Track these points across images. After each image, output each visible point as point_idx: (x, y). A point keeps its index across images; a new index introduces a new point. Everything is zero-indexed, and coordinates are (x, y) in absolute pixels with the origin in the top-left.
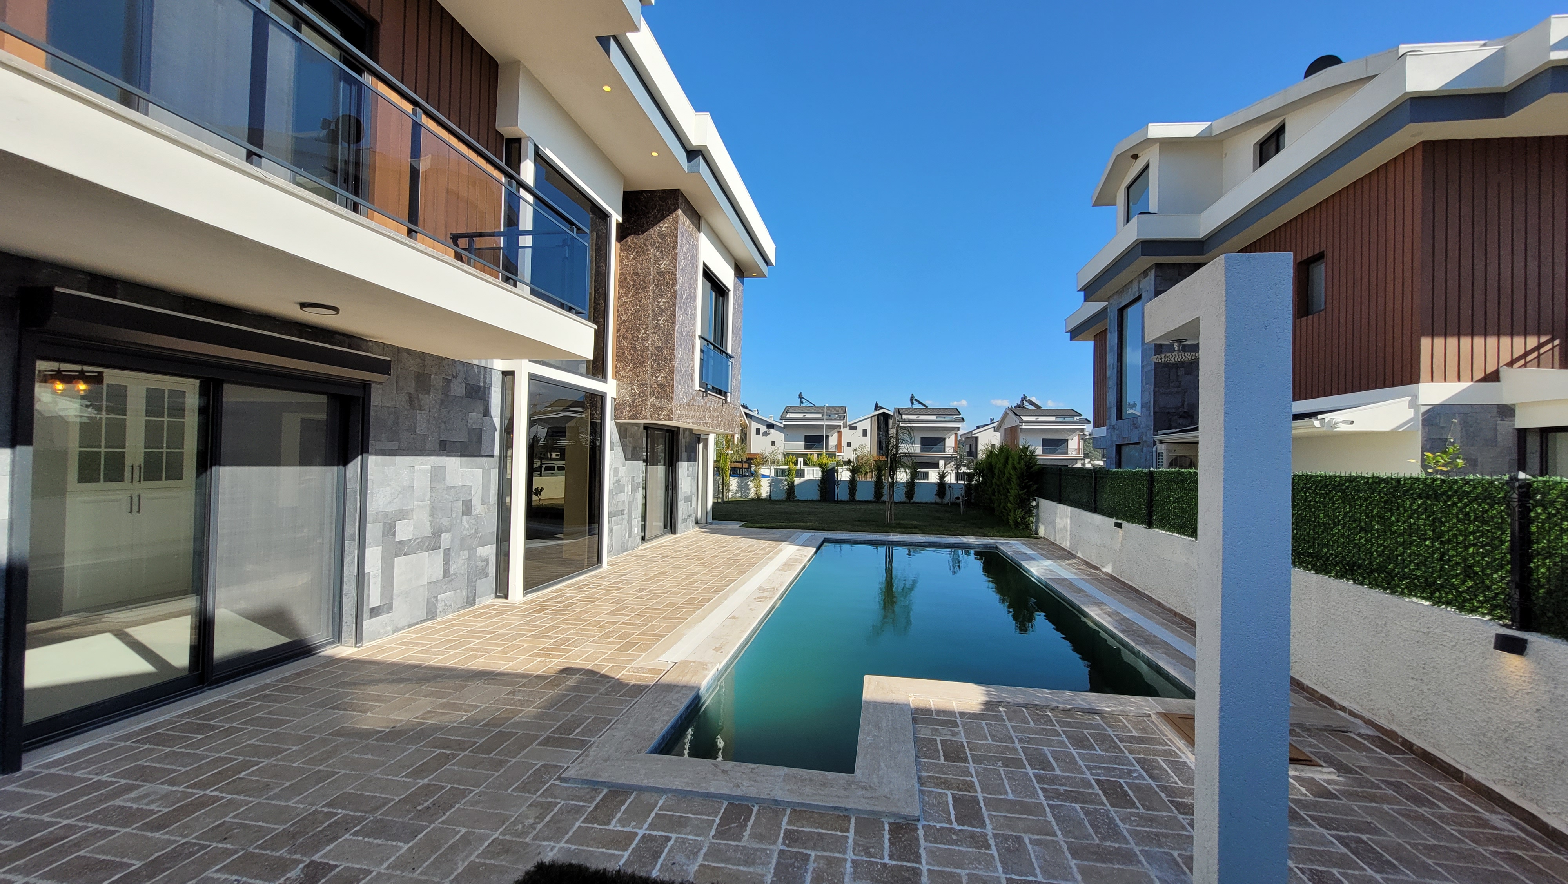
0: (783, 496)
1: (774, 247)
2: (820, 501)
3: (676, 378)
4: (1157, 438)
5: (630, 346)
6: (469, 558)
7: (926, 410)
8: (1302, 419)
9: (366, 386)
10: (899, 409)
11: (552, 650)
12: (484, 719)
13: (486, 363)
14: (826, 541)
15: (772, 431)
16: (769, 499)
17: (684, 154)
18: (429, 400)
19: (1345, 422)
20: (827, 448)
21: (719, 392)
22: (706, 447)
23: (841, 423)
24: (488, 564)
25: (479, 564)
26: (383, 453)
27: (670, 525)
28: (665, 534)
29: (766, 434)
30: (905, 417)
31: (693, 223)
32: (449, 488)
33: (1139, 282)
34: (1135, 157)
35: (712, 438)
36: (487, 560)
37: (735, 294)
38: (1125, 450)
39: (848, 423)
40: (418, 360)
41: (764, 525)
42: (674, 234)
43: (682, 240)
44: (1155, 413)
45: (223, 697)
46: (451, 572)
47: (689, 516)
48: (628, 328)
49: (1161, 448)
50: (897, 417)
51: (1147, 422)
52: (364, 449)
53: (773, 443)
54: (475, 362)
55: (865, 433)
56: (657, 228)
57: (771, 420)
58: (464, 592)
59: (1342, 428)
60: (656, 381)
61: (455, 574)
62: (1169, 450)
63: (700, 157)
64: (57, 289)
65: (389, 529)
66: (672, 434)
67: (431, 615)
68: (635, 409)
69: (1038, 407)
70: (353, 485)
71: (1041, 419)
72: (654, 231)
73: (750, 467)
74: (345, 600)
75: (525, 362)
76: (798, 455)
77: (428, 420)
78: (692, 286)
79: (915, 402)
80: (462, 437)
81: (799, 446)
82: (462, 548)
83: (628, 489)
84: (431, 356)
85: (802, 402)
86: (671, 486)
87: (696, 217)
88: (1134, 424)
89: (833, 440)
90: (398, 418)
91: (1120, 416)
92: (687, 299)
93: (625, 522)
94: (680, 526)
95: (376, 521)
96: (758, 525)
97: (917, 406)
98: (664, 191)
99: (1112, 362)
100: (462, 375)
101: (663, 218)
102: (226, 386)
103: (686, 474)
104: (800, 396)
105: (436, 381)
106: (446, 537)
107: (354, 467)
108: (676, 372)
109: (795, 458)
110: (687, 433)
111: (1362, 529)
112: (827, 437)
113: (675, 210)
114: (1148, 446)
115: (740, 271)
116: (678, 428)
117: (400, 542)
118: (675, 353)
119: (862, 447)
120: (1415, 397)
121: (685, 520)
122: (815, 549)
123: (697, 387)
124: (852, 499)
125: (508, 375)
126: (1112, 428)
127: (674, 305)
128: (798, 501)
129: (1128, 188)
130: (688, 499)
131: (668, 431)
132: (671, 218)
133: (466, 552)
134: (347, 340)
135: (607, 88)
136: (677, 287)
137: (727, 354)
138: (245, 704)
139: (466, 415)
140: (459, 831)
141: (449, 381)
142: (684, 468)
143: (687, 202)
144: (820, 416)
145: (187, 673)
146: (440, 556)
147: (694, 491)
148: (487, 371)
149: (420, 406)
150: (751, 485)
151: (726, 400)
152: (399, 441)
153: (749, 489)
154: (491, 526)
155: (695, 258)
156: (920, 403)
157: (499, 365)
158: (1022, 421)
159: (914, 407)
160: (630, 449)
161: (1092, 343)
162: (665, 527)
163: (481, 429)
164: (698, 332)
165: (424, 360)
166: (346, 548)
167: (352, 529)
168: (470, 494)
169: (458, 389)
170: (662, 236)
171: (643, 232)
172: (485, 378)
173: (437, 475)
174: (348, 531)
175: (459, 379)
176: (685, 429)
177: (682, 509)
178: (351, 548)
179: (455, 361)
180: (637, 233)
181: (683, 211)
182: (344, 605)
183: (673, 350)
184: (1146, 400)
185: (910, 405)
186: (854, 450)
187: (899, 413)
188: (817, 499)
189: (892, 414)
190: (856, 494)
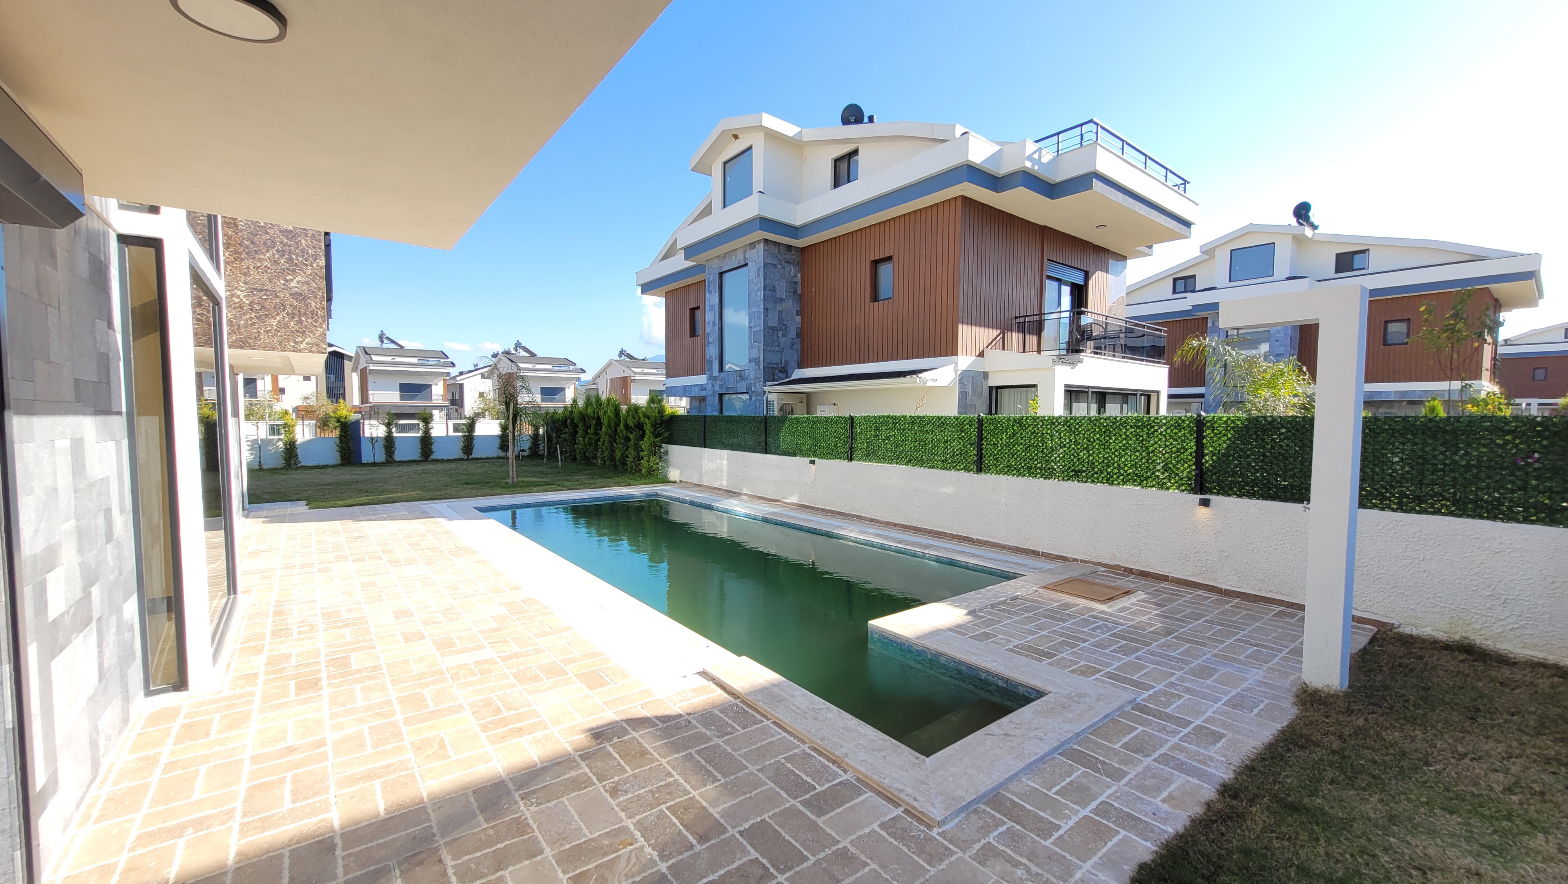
0: (280, 463)
2: (341, 465)
4: (766, 389)
7: (401, 350)
8: (905, 376)
10: (360, 349)
19: (933, 380)
30: (375, 358)
33: (745, 252)
34: (736, 137)
38: (726, 397)
44: (764, 367)
49: (772, 397)
50: (363, 358)
51: (754, 373)
59: (929, 384)
62: (779, 399)
69: (533, 355)
71: (538, 366)
79: (385, 341)
88: (741, 376)
91: (721, 369)
97: (388, 345)
99: (712, 319)
106: (96, 595)
111: (1085, 449)
114: (757, 395)
120: (956, 364)
124: (390, 460)
126: (712, 378)
128: (304, 467)
129: (725, 163)
152: (33, 379)
156: (393, 342)
158: (519, 369)
159: (385, 346)
161: (664, 299)
173: (78, 458)
184: (755, 356)
185: (378, 344)
186: (306, 398)
187: (366, 353)
188: (339, 462)
189: (352, 354)
190: (396, 453)
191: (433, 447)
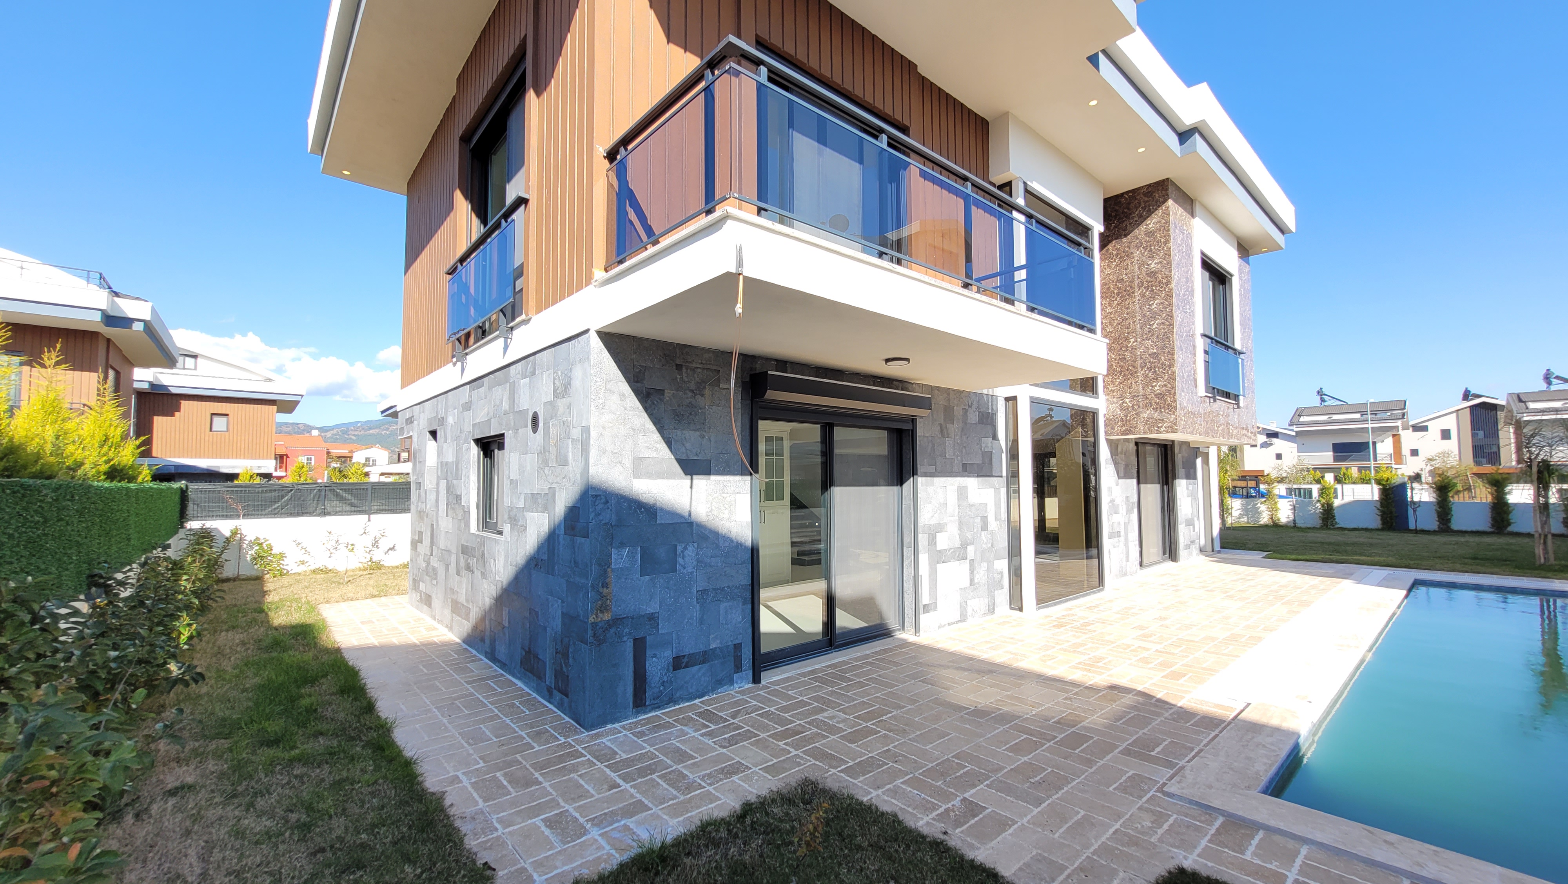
0: (1318, 523)
1: (1293, 208)
2: (1381, 529)
3: (1178, 384)
5: (1118, 357)
6: (988, 570)
9: (913, 420)
10: (1518, 395)
11: (1091, 665)
12: (1053, 717)
13: (993, 392)
14: (1417, 583)
15: (1275, 440)
16: (1293, 527)
17: (1175, 139)
18: (954, 428)
20: (1375, 459)
21: (1227, 395)
22: (1206, 462)
23: (1399, 423)
24: (1002, 576)
25: (996, 575)
26: (926, 475)
27: (1170, 551)
28: (1164, 560)
29: (1265, 445)
30: (1532, 406)
31: (1185, 210)
32: (971, 505)
35: (1213, 452)
36: (1001, 573)
37: (1240, 278)
39: (1411, 423)
40: (945, 395)
41: (1300, 557)
42: (1165, 227)
43: (1175, 232)
45: (844, 659)
46: (976, 581)
47: (1193, 542)
48: (1115, 339)
50: (1515, 407)
52: (914, 473)
53: (1279, 456)
54: (985, 391)
55: (1446, 434)
56: (1143, 227)
57: (1274, 428)
58: (986, 600)
60: (1152, 391)
61: (978, 583)
63: (1197, 135)
64: (769, 372)
65: (932, 541)
66: (1166, 450)
67: (963, 618)
68: (1126, 422)
70: (908, 502)
72: (1140, 232)
73: (1257, 485)
74: (906, 595)
75: (1026, 386)
76: (1325, 469)
77: (954, 446)
78: (1189, 280)
79: (1555, 381)
80: (978, 460)
81: (1327, 457)
82: (982, 560)
83: (1123, 509)
84: (954, 390)
85: (1323, 400)
86: (1168, 508)
87: (1189, 202)
89: (1385, 447)
90: (933, 445)
92: (1184, 295)
93: (1122, 544)
94: (1182, 553)
95: (924, 532)
96: (1293, 557)
98: (1149, 186)
100: (975, 405)
101: (1150, 213)
102: (836, 430)
103: (1185, 495)
104: (1320, 393)
105: (958, 412)
106: (970, 549)
107: (908, 485)
108: (1178, 379)
109: (1319, 474)
110: (1184, 447)
112: (1374, 443)
113: (1165, 201)
115: (1244, 249)
116: (1173, 442)
117: (940, 551)
118: (1176, 357)
119: (1444, 455)
121: (1187, 547)
122: (1404, 592)
123: (1201, 391)
124: (1448, 528)
125: (1012, 400)
127: (1171, 304)
128: (1347, 528)
130: (1190, 523)
131: (1159, 445)
132: (1160, 212)
133: (985, 564)
134: (900, 385)
135: (1093, 103)
136: (1173, 285)
137: (1235, 350)
138: (860, 667)
139: (980, 440)
140: (1078, 813)
141: (966, 411)
142: (1182, 486)
143: (1178, 189)
144: (1358, 416)
145: (820, 637)
146: (966, 565)
147: (1196, 513)
148: (994, 398)
149: (948, 434)
150: (1263, 508)
151: (1238, 405)
152: (935, 465)
153: (1260, 513)
154: (1003, 542)
155: (1190, 248)
157: (1002, 392)
159: (1553, 388)
160: (1122, 467)
162: (1164, 553)
163: (991, 452)
164: (1199, 329)
165: (948, 394)
166: (905, 553)
167: (908, 538)
168: (986, 511)
169: (973, 417)
170: (1150, 234)
171: (1126, 236)
172: (992, 405)
173: (962, 493)
174: (906, 540)
175: (974, 408)
176: (1182, 443)
177: (1183, 534)
178: (908, 553)
179: (970, 393)
180: (1119, 237)
181: (1175, 201)
182: (905, 600)
183: (1173, 354)
185: (1543, 386)
186: (1430, 460)
187: (1520, 400)
188: (1380, 526)
189: (1503, 403)
190: (1453, 521)
191: (1510, 516)
